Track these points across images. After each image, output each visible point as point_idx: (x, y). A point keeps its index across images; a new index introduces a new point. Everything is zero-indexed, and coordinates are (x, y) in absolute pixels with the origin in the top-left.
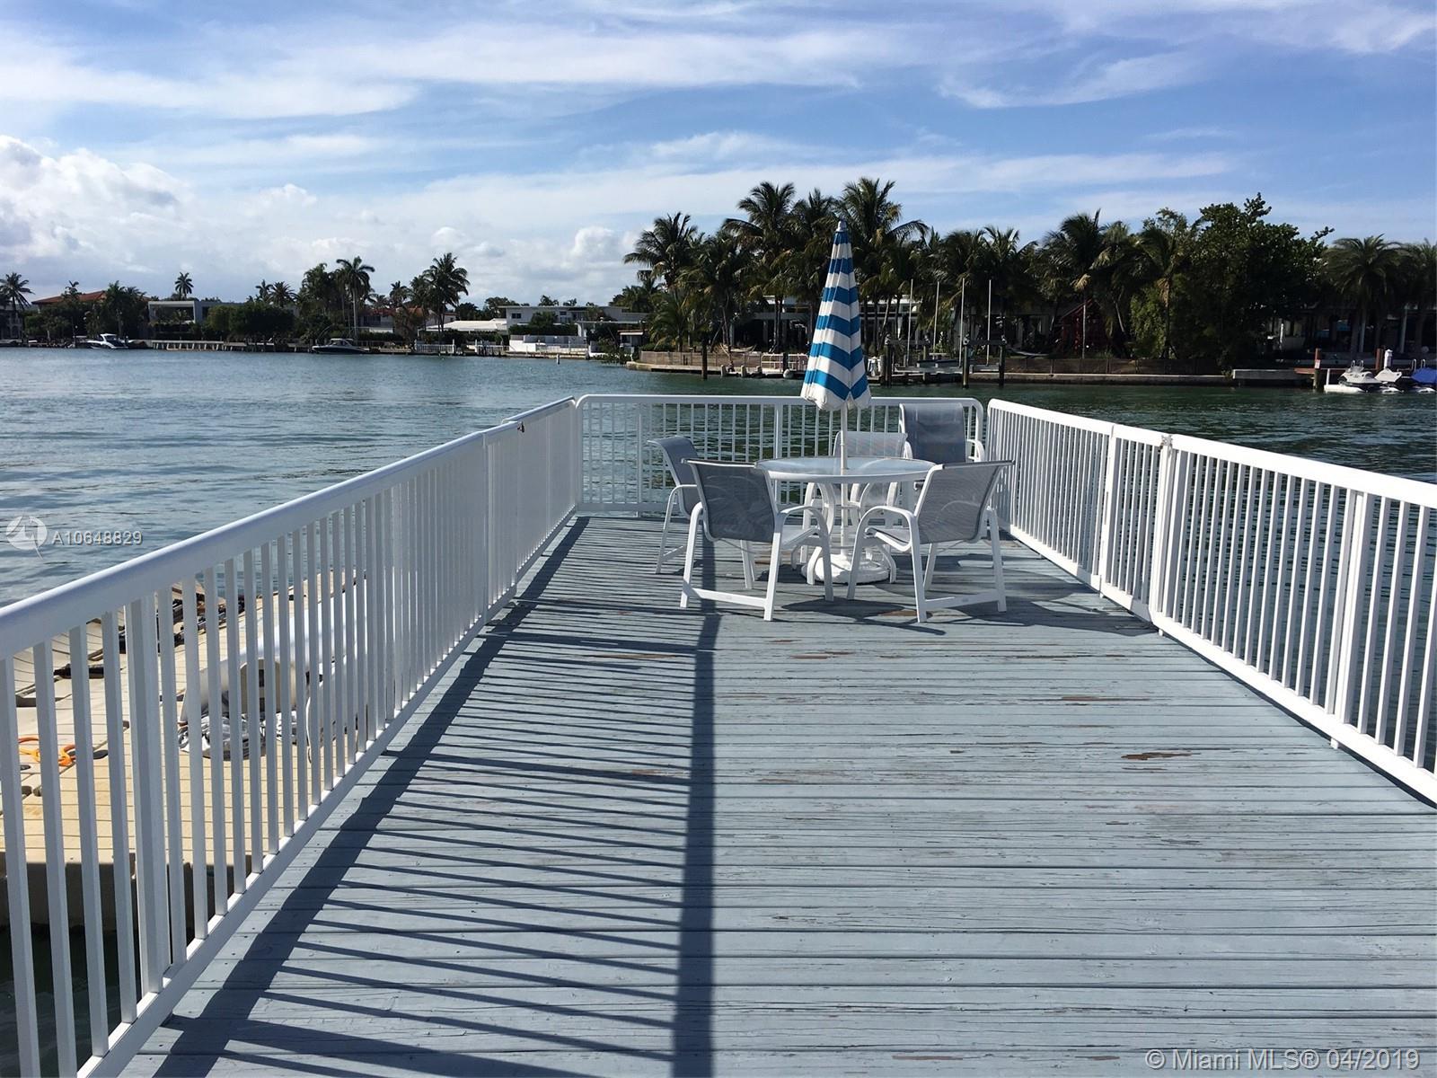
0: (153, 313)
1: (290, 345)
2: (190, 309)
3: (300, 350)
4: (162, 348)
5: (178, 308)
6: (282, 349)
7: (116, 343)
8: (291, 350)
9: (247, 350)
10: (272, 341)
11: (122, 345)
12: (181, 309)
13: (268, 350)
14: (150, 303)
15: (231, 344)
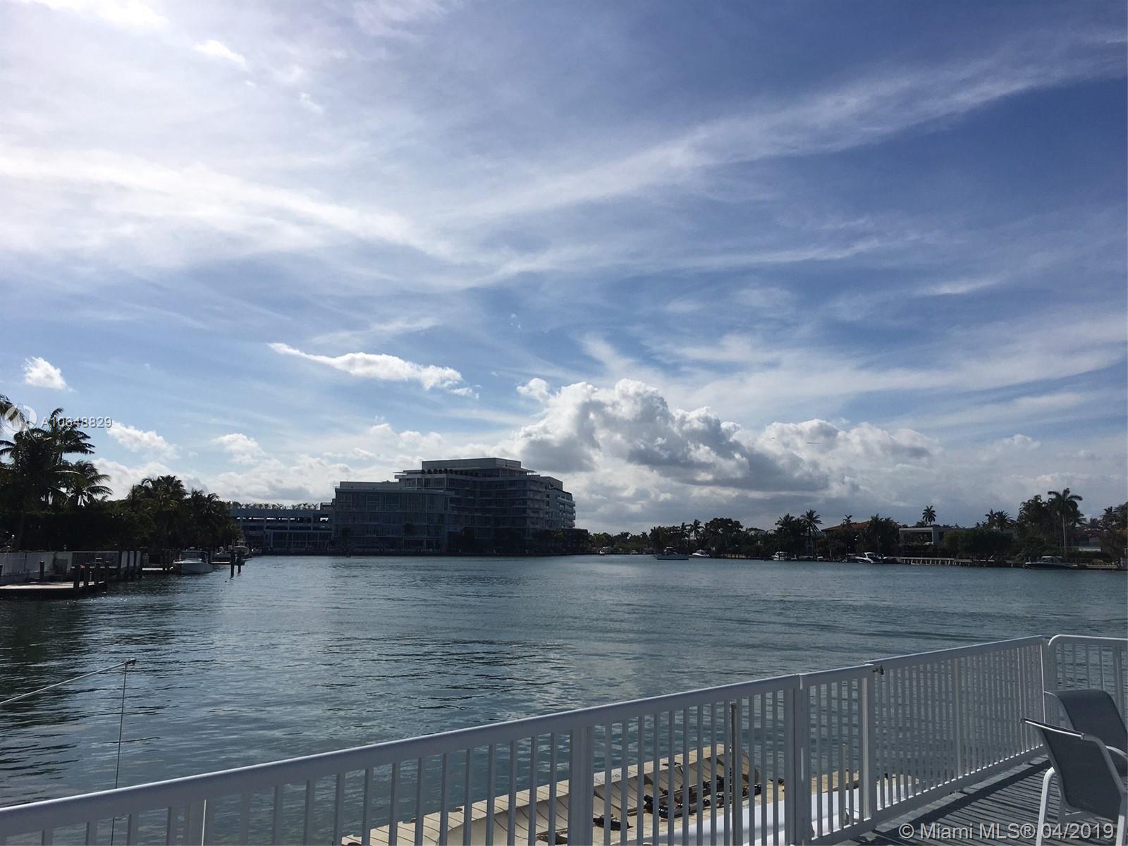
0: (902, 537)
1: (1008, 562)
2: (929, 534)
3: (1017, 566)
4: (907, 563)
5: (921, 533)
6: (1000, 564)
7: (875, 559)
8: (1008, 566)
9: (972, 565)
10: (992, 559)
11: (879, 560)
12: (923, 533)
13: (990, 565)
14: (900, 529)
15: (960, 561)
